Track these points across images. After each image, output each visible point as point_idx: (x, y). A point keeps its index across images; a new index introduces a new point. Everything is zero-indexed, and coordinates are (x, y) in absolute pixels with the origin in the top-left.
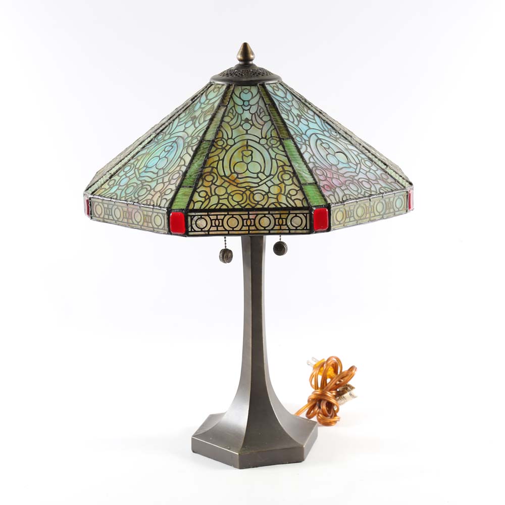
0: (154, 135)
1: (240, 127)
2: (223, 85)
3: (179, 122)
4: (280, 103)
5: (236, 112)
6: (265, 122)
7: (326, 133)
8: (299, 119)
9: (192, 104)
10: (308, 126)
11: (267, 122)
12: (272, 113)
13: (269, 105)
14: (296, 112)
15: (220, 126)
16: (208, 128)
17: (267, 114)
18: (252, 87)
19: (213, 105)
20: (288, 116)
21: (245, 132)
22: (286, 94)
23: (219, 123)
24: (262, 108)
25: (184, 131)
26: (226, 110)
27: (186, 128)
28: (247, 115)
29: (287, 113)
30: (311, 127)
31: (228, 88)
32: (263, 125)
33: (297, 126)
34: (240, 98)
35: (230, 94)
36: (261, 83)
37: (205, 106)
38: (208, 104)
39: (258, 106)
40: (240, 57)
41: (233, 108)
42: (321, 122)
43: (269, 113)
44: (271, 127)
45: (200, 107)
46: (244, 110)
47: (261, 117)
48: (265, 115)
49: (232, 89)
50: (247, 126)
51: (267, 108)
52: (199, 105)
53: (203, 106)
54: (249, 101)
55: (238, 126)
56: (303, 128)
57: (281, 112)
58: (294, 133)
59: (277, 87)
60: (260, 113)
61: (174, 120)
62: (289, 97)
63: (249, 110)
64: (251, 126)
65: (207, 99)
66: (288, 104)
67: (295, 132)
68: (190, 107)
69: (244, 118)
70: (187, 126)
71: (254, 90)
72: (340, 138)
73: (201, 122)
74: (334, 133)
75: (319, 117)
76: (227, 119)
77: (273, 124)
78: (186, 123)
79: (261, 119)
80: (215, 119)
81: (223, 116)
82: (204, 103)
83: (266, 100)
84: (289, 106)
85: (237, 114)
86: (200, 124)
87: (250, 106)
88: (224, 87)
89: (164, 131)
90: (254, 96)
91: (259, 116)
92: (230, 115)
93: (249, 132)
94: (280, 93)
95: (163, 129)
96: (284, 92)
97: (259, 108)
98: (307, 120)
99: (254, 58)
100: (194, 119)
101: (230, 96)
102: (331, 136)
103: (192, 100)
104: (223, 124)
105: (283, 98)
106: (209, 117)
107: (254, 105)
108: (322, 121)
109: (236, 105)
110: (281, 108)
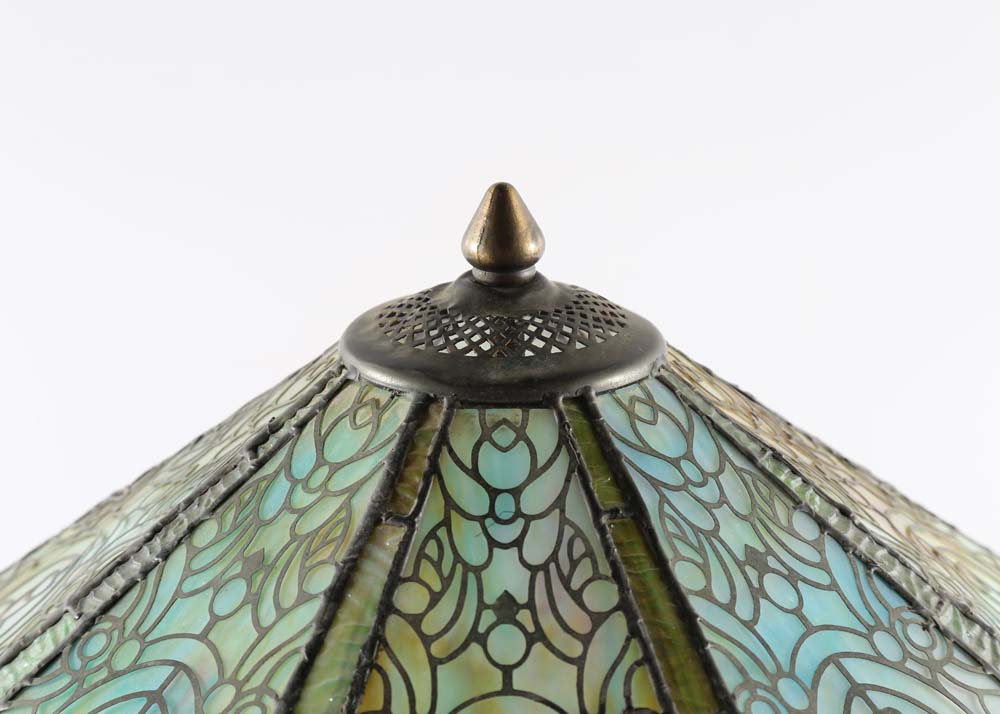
0: (70, 624)
1: (475, 649)
2: (396, 394)
3: (189, 572)
4: (663, 497)
5: (458, 558)
6: (598, 619)
7: (885, 644)
8: (752, 574)
9: (253, 472)
10: (797, 612)
11: (607, 615)
12: (626, 561)
13: (614, 512)
14: (737, 536)
15: (377, 641)
16: (315, 649)
17: (605, 568)
18: (532, 412)
19: (347, 506)
20: (705, 569)
21: (496, 681)
22: (688, 436)
23: (370, 619)
24: (579, 533)
25: (203, 637)
26: (405, 545)
27: (215, 619)
28: (507, 576)
29: (700, 551)
30: (816, 620)
31: (420, 413)
32: (586, 640)
33: (749, 626)
34: (474, 473)
35: (430, 451)
36: (575, 389)
37: (312, 498)
38: (325, 491)
39: (564, 521)
40: (474, 247)
41: (442, 533)
42: (856, 575)
43: (614, 565)
44: (624, 649)
45: (287, 506)
46: (493, 544)
47: (575, 584)
48: (596, 576)
49: (437, 420)
50: (507, 643)
51: (602, 530)
52: (282, 485)
53: (302, 499)
54: (516, 493)
55: (465, 646)
56: (777, 628)
57: (668, 553)
58: (739, 679)
59: (649, 401)
60: (574, 564)
61: (166, 555)
62: (705, 449)
63: (518, 543)
64: (531, 639)
65: (321, 461)
66: (700, 492)
67: (742, 671)
68: (245, 494)
69: (491, 596)
70: (222, 608)
71: (543, 429)
72: (949, 659)
73: (288, 600)
74: (919, 637)
75: (843, 544)
76: (410, 598)
77: (634, 632)
78: (217, 586)
79: (577, 596)
80: (353, 598)
81: (394, 580)
82: (305, 482)
83: (601, 484)
84: (707, 507)
85: (459, 567)
86: (282, 613)
87: (521, 522)
88: (403, 409)
89: (118, 611)
90: (541, 461)
91: (566, 582)
92: (428, 573)
93: (519, 680)
94: (662, 437)
95: (116, 600)
96: (678, 424)
97: (568, 532)
98: (792, 578)
99: (542, 250)
100: (257, 566)
101: (426, 464)
102: (907, 655)
103: (254, 448)
104: (395, 627)
105: (675, 463)
106: (325, 579)
107: (541, 516)
108: (860, 568)
109: (454, 514)
110: (671, 528)
